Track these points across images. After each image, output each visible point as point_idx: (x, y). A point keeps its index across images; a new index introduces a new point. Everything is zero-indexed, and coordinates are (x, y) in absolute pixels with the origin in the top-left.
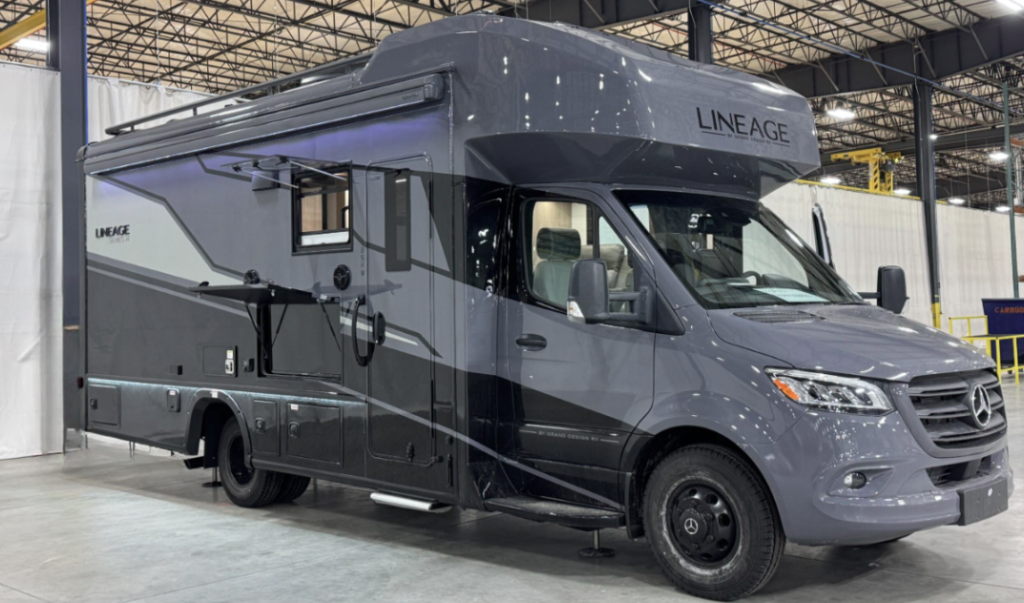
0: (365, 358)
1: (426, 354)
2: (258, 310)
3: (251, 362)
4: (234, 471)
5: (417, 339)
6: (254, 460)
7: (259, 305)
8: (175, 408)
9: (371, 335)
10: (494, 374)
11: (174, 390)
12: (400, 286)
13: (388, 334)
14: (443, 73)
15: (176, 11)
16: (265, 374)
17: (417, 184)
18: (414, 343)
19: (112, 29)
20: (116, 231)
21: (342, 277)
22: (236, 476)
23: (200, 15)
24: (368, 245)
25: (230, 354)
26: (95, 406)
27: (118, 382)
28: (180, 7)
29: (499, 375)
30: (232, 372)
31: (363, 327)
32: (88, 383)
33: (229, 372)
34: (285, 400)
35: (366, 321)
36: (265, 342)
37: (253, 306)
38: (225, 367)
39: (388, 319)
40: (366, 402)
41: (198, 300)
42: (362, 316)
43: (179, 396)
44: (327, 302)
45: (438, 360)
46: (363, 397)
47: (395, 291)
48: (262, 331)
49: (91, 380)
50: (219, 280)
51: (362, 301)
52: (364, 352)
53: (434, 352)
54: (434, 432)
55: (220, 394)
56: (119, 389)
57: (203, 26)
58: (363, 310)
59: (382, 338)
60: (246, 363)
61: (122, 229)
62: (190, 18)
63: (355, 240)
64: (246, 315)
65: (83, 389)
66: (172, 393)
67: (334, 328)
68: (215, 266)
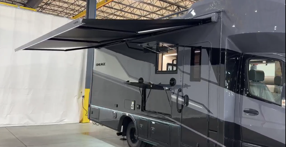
0: (181, 110)
1: (206, 112)
2: (143, 90)
3: (140, 106)
4: (131, 138)
5: (202, 106)
6: (138, 137)
7: (142, 89)
8: (115, 117)
9: (183, 102)
10: (233, 122)
11: (115, 111)
12: (190, 86)
13: (189, 103)
14: (219, 12)
15: (115, 13)
16: (143, 110)
17: (204, 51)
18: (201, 108)
19: (100, 17)
20: (102, 64)
21: (173, 82)
22: (131, 140)
23: (121, 15)
24: (183, 72)
25: (133, 103)
26: (92, 113)
27: (99, 107)
28: (116, 12)
29: (235, 122)
30: (133, 109)
31: (180, 99)
32: (91, 106)
33: (132, 108)
34: (150, 120)
35: (181, 97)
36: (144, 101)
37: (141, 89)
38: (130, 107)
39: (190, 98)
40: (180, 125)
41: (126, 86)
42: (180, 96)
43: (116, 114)
44: (167, 90)
45: (210, 114)
46: (179, 124)
47: (188, 88)
48: (143, 97)
49: (92, 105)
50: (132, 80)
51: (180, 91)
52: (180, 108)
53: (209, 111)
54: (208, 141)
55: (129, 115)
56: (99, 109)
57: (121, 17)
58: (180, 93)
59: (187, 104)
60: (138, 106)
61: (103, 64)
62: (118, 15)
63: (178, 70)
64: (139, 92)
65: (90, 108)
66: (114, 112)
67: (169, 99)
68: (130, 76)
